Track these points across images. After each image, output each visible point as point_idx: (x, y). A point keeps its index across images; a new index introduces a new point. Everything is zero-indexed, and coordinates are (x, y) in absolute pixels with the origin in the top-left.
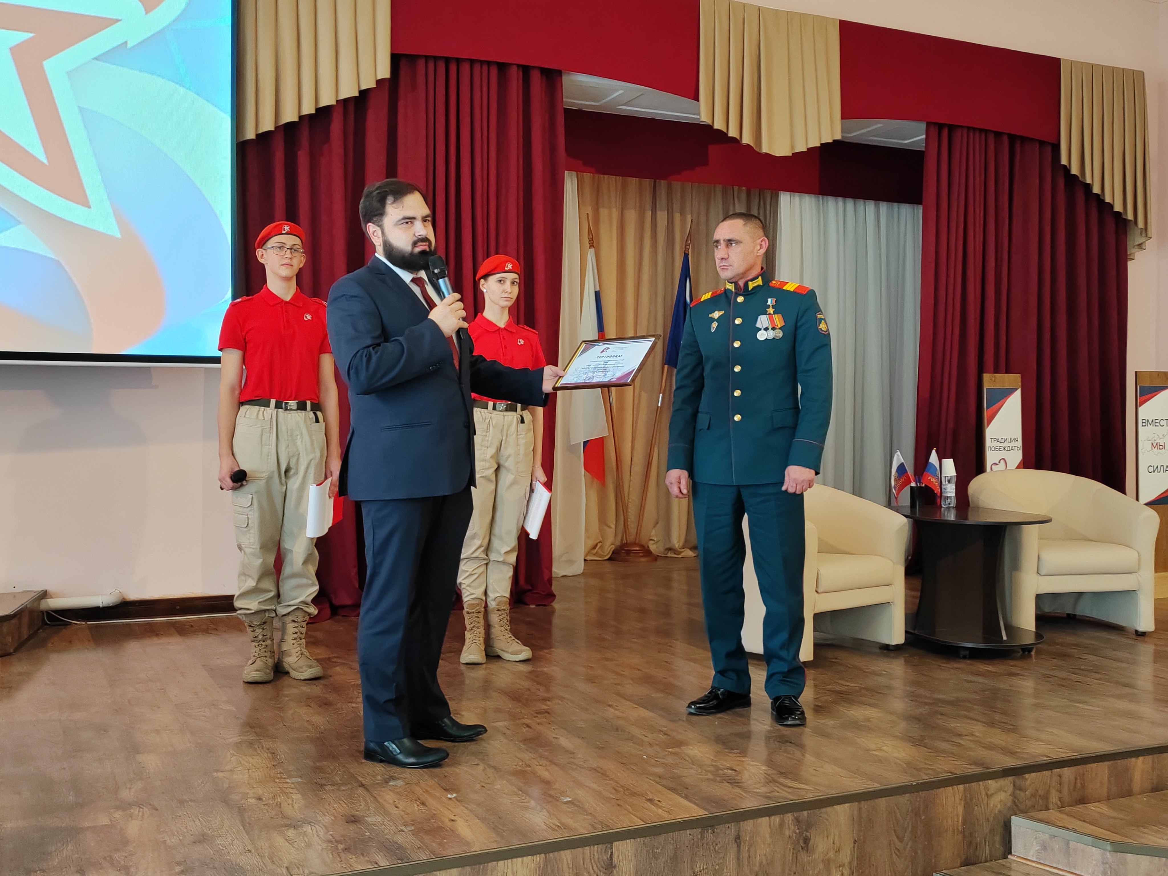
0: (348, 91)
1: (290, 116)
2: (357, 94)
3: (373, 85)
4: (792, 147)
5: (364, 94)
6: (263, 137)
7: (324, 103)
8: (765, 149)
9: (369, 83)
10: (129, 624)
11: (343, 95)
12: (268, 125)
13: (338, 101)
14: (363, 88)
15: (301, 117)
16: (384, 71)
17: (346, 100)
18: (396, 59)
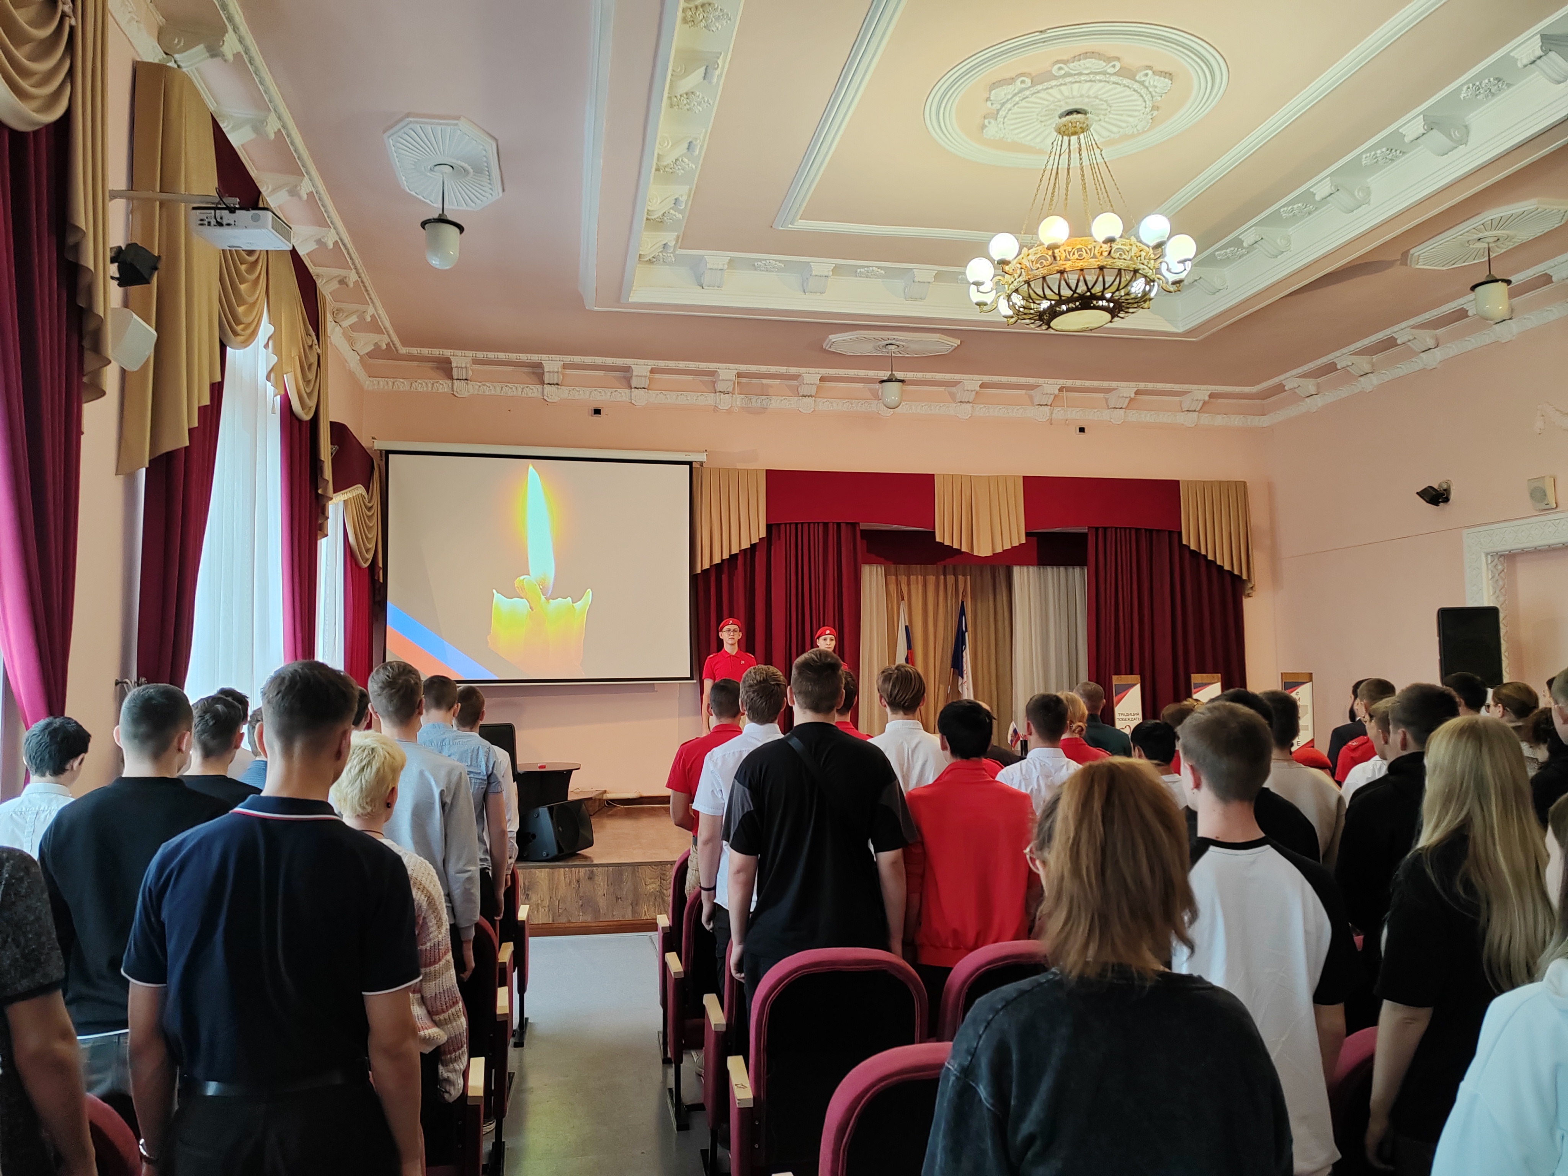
0: (746, 545)
1: (717, 560)
2: (749, 546)
3: (758, 541)
4: (993, 549)
5: (753, 546)
6: (704, 572)
7: (733, 552)
8: (975, 554)
9: (755, 540)
10: (643, 808)
11: (743, 547)
12: (706, 566)
13: (740, 551)
14: (753, 543)
15: (723, 560)
16: (763, 534)
17: (745, 550)
18: (769, 527)
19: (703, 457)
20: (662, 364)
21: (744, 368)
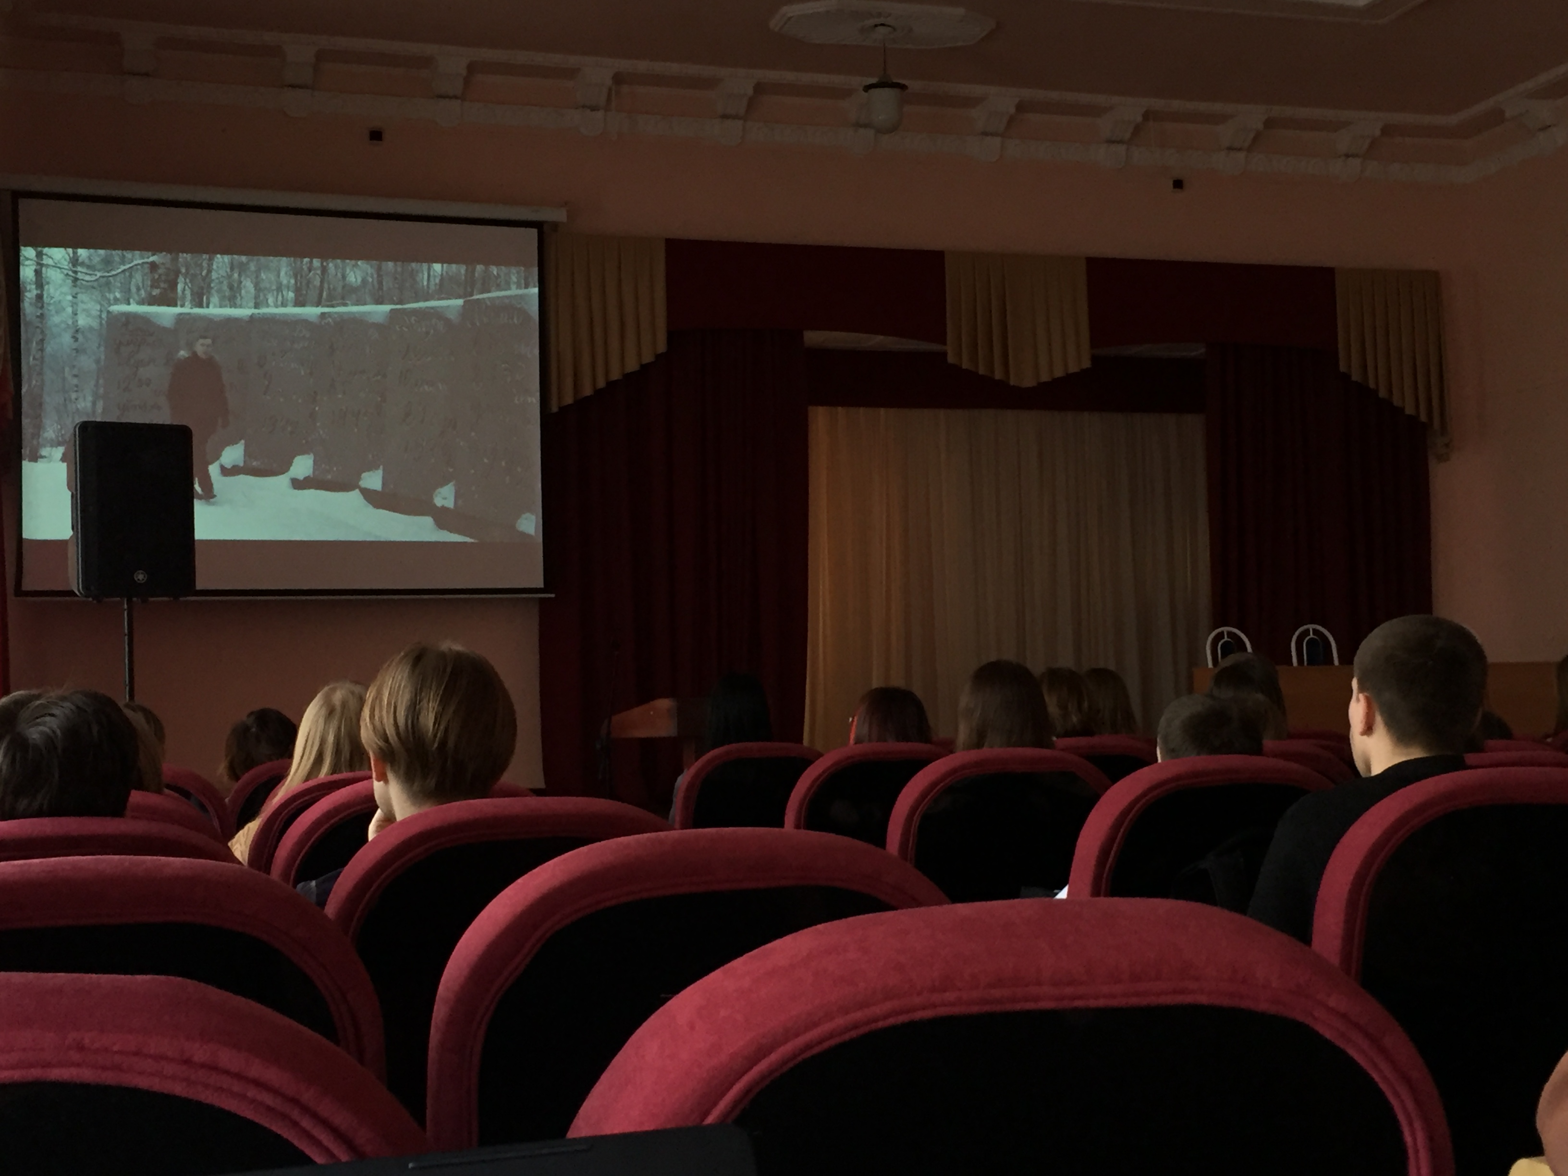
0: (632, 366)
1: (586, 391)
2: (639, 369)
3: (652, 359)
4: (1038, 378)
5: (644, 367)
6: (563, 409)
7: (613, 378)
8: (1012, 382)
9: (648, 358)
11: (628, 370)
12: (569, 400)
13: (624, 376)
14: (644, 362)
15: (596, 391)
16: (662, 348)
17: (630, 374)
18: (671, 336)
19: (558, 215)
20: (487, 54)
21: (624, 65)
